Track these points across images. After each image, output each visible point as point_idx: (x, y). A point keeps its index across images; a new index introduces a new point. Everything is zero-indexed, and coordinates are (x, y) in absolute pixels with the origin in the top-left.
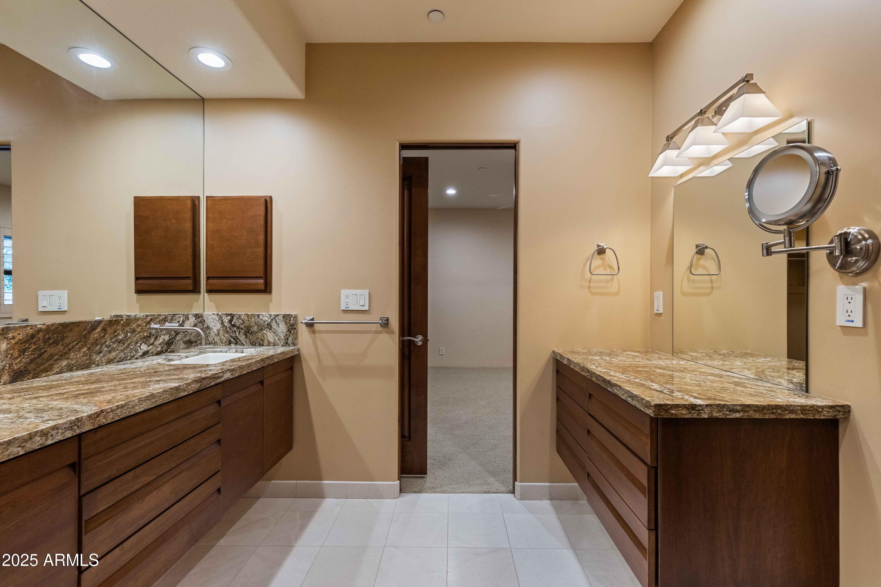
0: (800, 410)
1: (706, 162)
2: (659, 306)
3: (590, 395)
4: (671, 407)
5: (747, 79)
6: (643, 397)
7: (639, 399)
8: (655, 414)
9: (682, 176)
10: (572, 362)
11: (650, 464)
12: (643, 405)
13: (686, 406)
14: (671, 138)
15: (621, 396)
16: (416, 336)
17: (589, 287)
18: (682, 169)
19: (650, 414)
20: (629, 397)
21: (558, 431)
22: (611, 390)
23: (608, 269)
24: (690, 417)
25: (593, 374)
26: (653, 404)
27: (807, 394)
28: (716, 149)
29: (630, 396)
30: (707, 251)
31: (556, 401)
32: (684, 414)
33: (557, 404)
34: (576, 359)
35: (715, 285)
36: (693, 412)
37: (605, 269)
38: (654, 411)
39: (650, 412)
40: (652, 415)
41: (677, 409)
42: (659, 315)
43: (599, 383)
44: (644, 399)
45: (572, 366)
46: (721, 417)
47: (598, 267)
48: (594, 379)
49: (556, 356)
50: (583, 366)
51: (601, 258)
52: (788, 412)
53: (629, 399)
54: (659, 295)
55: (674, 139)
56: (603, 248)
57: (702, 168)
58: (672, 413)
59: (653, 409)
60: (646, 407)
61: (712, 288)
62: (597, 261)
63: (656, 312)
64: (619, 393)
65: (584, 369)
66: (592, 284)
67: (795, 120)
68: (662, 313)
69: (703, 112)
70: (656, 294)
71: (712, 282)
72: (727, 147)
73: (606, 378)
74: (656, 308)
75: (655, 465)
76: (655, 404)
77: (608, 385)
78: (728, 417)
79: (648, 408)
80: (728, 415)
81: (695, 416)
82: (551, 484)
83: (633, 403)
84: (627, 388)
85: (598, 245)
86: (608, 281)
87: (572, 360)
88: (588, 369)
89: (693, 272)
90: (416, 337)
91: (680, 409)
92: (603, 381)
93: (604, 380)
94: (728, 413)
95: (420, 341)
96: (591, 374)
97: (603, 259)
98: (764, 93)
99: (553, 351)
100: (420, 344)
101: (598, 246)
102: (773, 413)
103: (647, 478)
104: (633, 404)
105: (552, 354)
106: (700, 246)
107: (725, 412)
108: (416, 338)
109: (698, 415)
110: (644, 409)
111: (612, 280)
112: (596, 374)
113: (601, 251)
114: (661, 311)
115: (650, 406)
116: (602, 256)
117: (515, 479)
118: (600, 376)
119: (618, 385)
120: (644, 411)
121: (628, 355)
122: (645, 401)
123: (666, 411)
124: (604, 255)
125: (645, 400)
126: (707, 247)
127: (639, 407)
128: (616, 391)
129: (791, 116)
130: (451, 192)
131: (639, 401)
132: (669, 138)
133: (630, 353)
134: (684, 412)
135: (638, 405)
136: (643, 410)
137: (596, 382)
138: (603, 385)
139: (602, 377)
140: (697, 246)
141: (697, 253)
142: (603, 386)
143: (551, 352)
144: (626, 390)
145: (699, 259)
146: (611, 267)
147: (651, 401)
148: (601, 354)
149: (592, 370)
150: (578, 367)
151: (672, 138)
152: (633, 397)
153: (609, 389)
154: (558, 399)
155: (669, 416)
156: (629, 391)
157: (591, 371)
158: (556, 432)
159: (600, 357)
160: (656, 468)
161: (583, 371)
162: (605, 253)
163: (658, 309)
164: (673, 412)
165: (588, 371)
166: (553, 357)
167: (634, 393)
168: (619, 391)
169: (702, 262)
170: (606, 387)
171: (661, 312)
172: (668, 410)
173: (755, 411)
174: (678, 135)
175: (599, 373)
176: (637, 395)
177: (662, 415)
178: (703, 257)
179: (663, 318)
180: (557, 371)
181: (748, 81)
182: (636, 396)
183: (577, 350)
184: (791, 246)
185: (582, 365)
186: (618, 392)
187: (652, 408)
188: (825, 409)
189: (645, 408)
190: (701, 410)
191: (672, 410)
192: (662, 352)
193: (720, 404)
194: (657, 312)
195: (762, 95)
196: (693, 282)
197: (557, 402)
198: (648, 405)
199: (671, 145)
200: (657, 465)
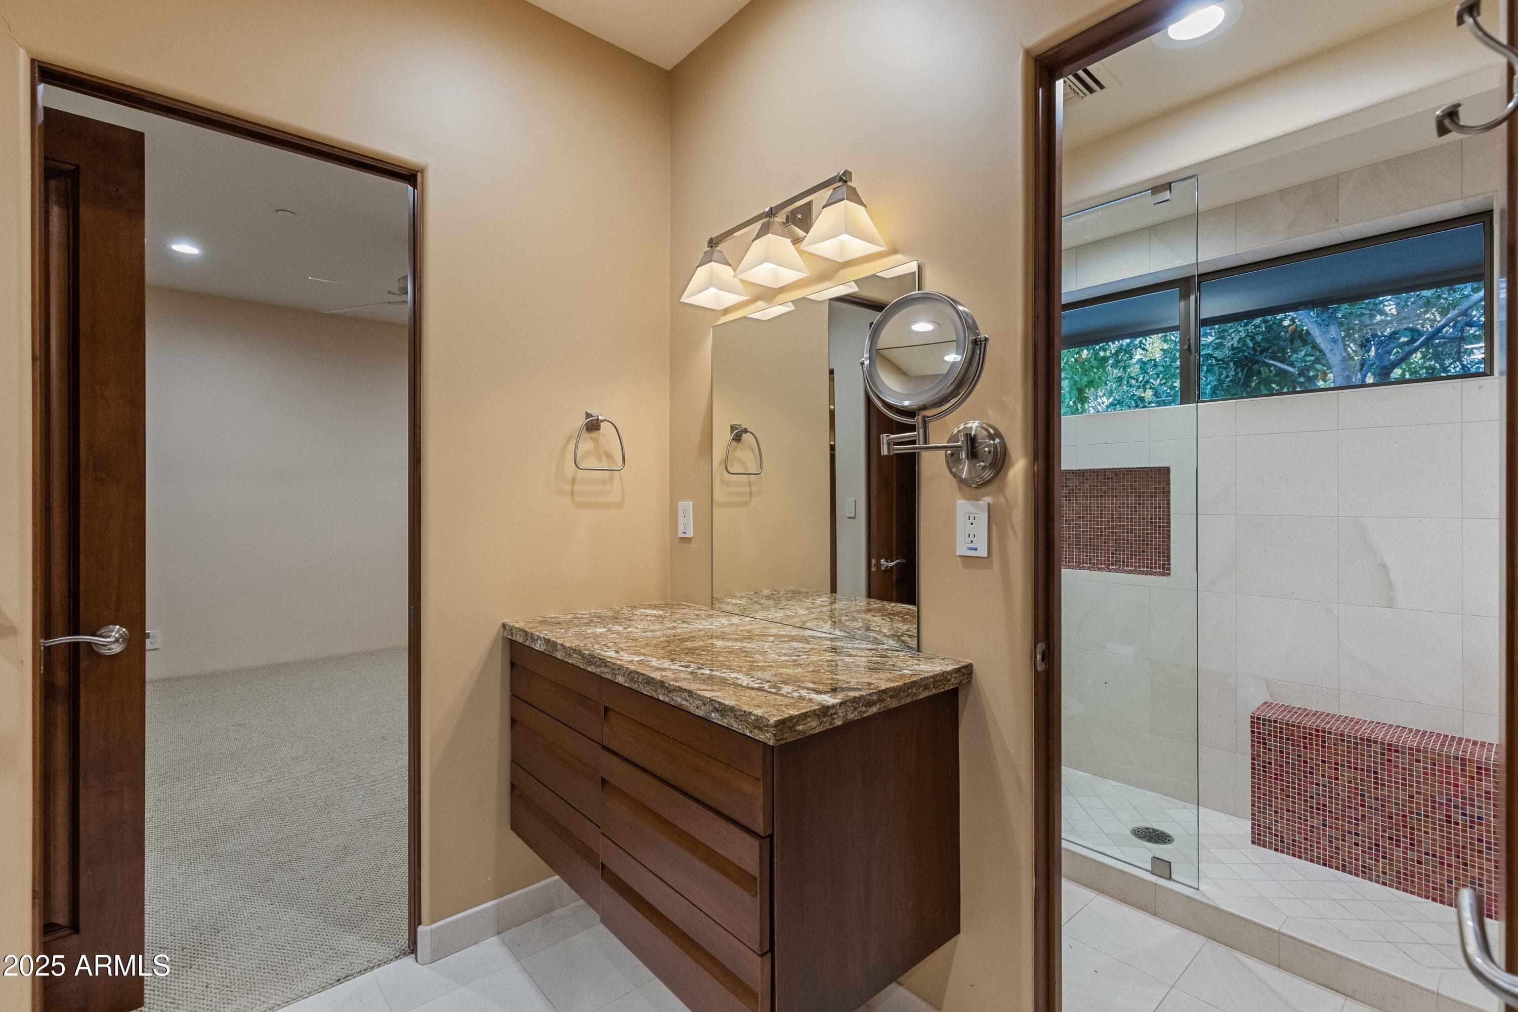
0: (933, 683)
1: (768, 294)
2: (687, 526)
3: (606, 709)
4: (797, 720)
5: (844, 179)
6: (746, 708)
7: (738, 714)
8: (776, 739)
9: (726, 311)
10: (559, 647)
11: (761, 832)
12: (749, 724)
13: (818, 713)
14: (715, 244)
15: (692, 709)
16: (99, 628)
17: (572, 493)
18: (730, 299)
19: (766, 741)
20: (713, 711)
21: (513, 786)
22: (667, 700)
23: (604, 459)
24: (821, 730)
25: (619, 669)
26: (772, 721)
27: (918, 653)
28: (789, 276)
29: (716, 710)
30: (745, 436)
31: (510, 727)
32: (813, 726)
33: (512, 732)
34: (567, 638)
35: (754, 489)
36: (825, 720)
37: (599, 459)
38: (775, 735)
39: (767, 738)
40: (771, 743)
41: (805, 722)
42: (686, 540)
43: (634, 687)
44: (750, 713)
45: (559, 655)
46: (856, 718)
47: (587, 455)
48: (620, 679)
49: (512, 634)
50: (589, 655)
51: (591, 438)
52: (922, 689)
53: (713, 715)
54: (686, 507)
55: (721, 247)
56: (598, 419)
57: (760, 304)
58: (799, 731)
59: (774, 730)
60: (755, 727)
61: (751, 494)
62: (587, 444)
63: (681, 535)
64: (688, 704)
65: (592, 659)
66: (577, 488)
67: (899, 257)
68: (692, 538)
69: (773, 213)
70: (681, 504)
71: (750, 484)
72: (805, 278)
73: (652, 676)
74: (681, 529)
75: (769, 832)
76: (776, 721)
77: (659, 690)
78: (865, 715)
79: (761, 729)
80: (864, 712)
81: (827, 726)
82: (500, 900)
83: (725, 722)
84: (708, 694)
85: (587, 413)
86: (604, 482)
87: (559, 641)
88: (604, 660)
89: (730, 471)
90: (99, 633)
91: (809, 719)
92: (646, 683)
93: (649, 681)
94: (864, 709)
95: (117, 641)
96: (613, 669)
97: (596, 441)
98: (864, 206)
99: (504, 626)
100: (117, 649)
101: (588, 415)
102: (908, 695)
103: (758, 861)
104: (725, 725)
105: (502, 630)
106: (737, 429)
107: (861, 709)
108: (100, 636)
109: (831, 723)
110: (751, 732)
111: (611, 479)
112: (627, 668)
113: (593, 426)
114: (690, 534)
115: (767, 726)
116: (594, 434)
117: (415, 919)
118: (638, 673)
119: (685, 689)
120: (751, 735)
121: (647, 616)
122: (753, 718)
123: (790, 728)
124: (598, 432)
125: (754, 715)
126: (746, 431)
127: (738, 729)
128: (678, 700)
129: (895, 251)
130: (186, 248)
131: (740, 718)
132: (713, 243)
133: (649, 612)
134: (814, 724)
135: (735, 726)
136: (748, 734)
137: (627, 685)
138: (646, 690)
139: (642, 674)
140: (733, 428)
141: (733, 439)
142: (645, 693)
143: (498, 626)
144: (707, 698)
145: (735, 448)
146: (609, 456)
147: (766, 716)
148: (601, 620)
149: (613, 661)
150: (575, 656)
151: (717, 244)
152: (723, 710)
153: (661, 698)
154: (513, 722)
155: (796, 737)
156: (715, 701)
157: (614, 664)
158: (509, 791)
159: (604, 627)
160: (771, 836)
161: (590, 663)
162: (599, 429)
163: (685, 531)
164: (800, 728)
165: (603, 662)
166: (504, 638)
167: (727, 703)
168: (687, 700)
169: (739, 454)
170: (654, 693)
171: (691, 536)
172: (794, 726)
173: (891, 697)
174: (726, 243)
175: (633, 668)
176: (733, 707)
177: (786, 739)
178: (740, 445)
179: (693, 545)
180: (513, 665)
181: (846, 182)
182: (732, 709)
183: (550, 618)
184: (926, 443)
185: (587, 652)
186: (684, 703)
187: (772, 729)
188: (953, 675)
189: (755, 731)
190: (834, 714)
191: (799, 725)
192: (693, 603)
193: (855, 697)
194: (684, 536)
195: (862, 208)
196: (728, 484)
197: (512, 728)
198: (760, 724)
199: (716, 255)
200: (773, 831)
